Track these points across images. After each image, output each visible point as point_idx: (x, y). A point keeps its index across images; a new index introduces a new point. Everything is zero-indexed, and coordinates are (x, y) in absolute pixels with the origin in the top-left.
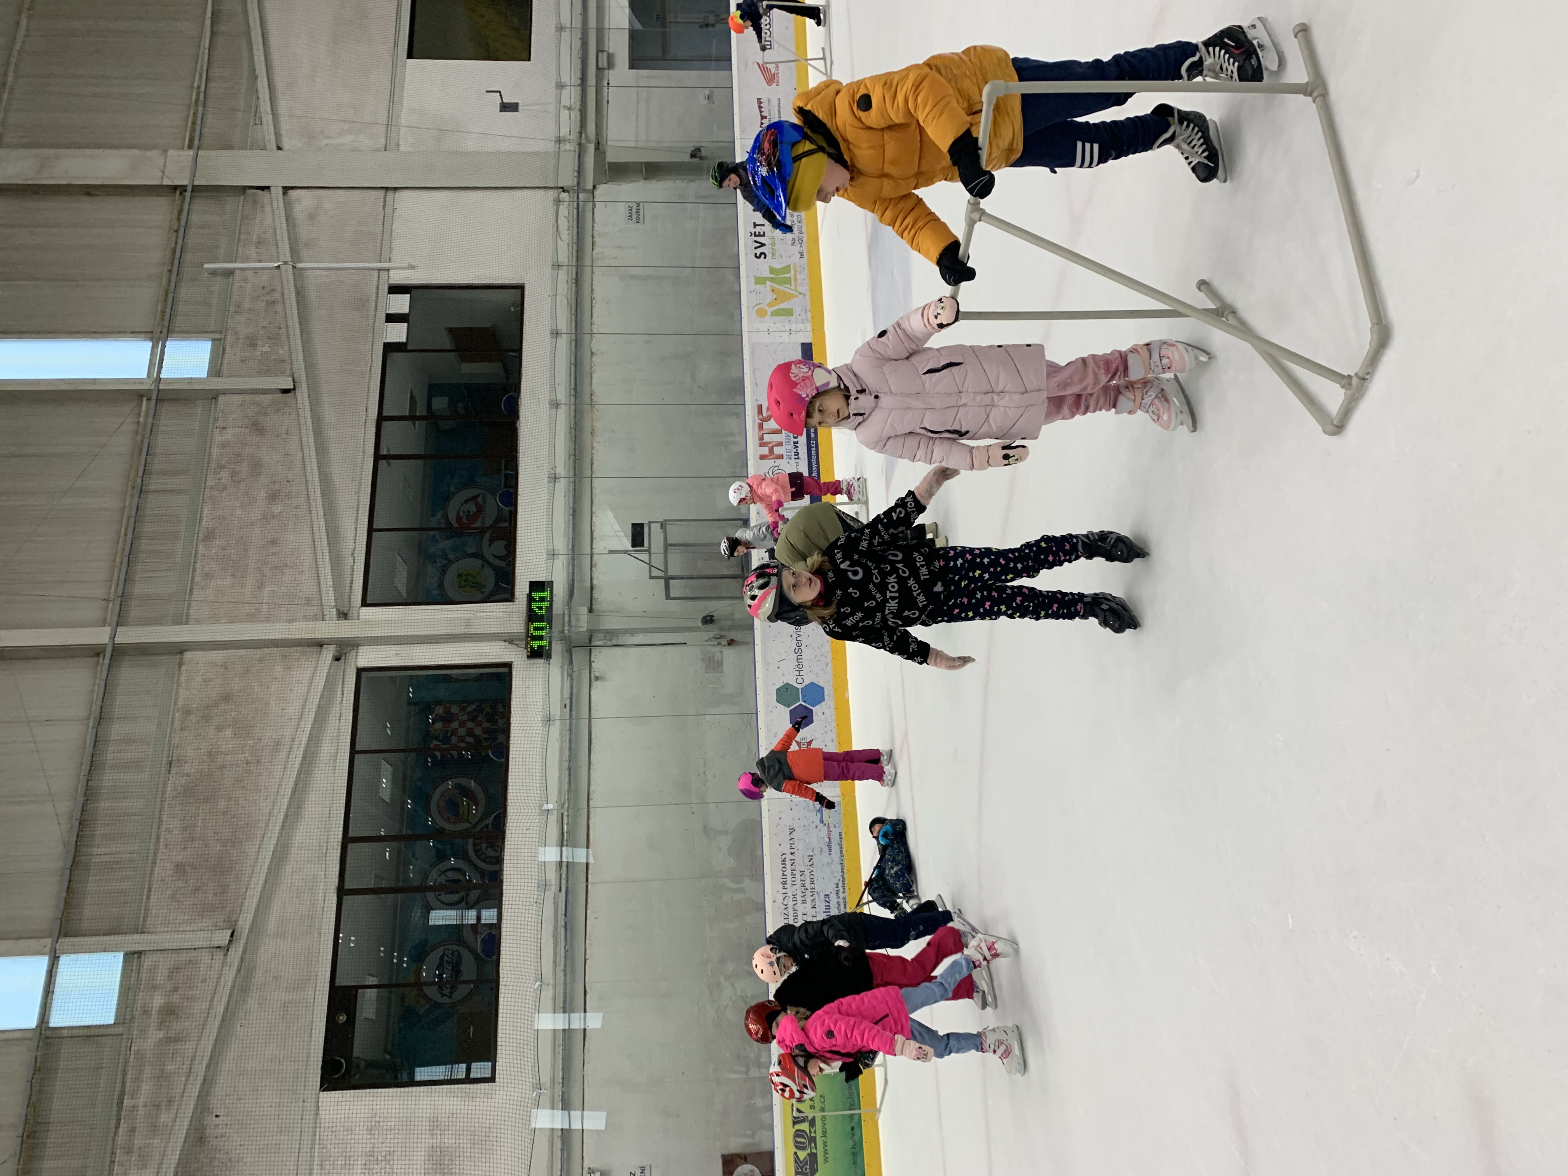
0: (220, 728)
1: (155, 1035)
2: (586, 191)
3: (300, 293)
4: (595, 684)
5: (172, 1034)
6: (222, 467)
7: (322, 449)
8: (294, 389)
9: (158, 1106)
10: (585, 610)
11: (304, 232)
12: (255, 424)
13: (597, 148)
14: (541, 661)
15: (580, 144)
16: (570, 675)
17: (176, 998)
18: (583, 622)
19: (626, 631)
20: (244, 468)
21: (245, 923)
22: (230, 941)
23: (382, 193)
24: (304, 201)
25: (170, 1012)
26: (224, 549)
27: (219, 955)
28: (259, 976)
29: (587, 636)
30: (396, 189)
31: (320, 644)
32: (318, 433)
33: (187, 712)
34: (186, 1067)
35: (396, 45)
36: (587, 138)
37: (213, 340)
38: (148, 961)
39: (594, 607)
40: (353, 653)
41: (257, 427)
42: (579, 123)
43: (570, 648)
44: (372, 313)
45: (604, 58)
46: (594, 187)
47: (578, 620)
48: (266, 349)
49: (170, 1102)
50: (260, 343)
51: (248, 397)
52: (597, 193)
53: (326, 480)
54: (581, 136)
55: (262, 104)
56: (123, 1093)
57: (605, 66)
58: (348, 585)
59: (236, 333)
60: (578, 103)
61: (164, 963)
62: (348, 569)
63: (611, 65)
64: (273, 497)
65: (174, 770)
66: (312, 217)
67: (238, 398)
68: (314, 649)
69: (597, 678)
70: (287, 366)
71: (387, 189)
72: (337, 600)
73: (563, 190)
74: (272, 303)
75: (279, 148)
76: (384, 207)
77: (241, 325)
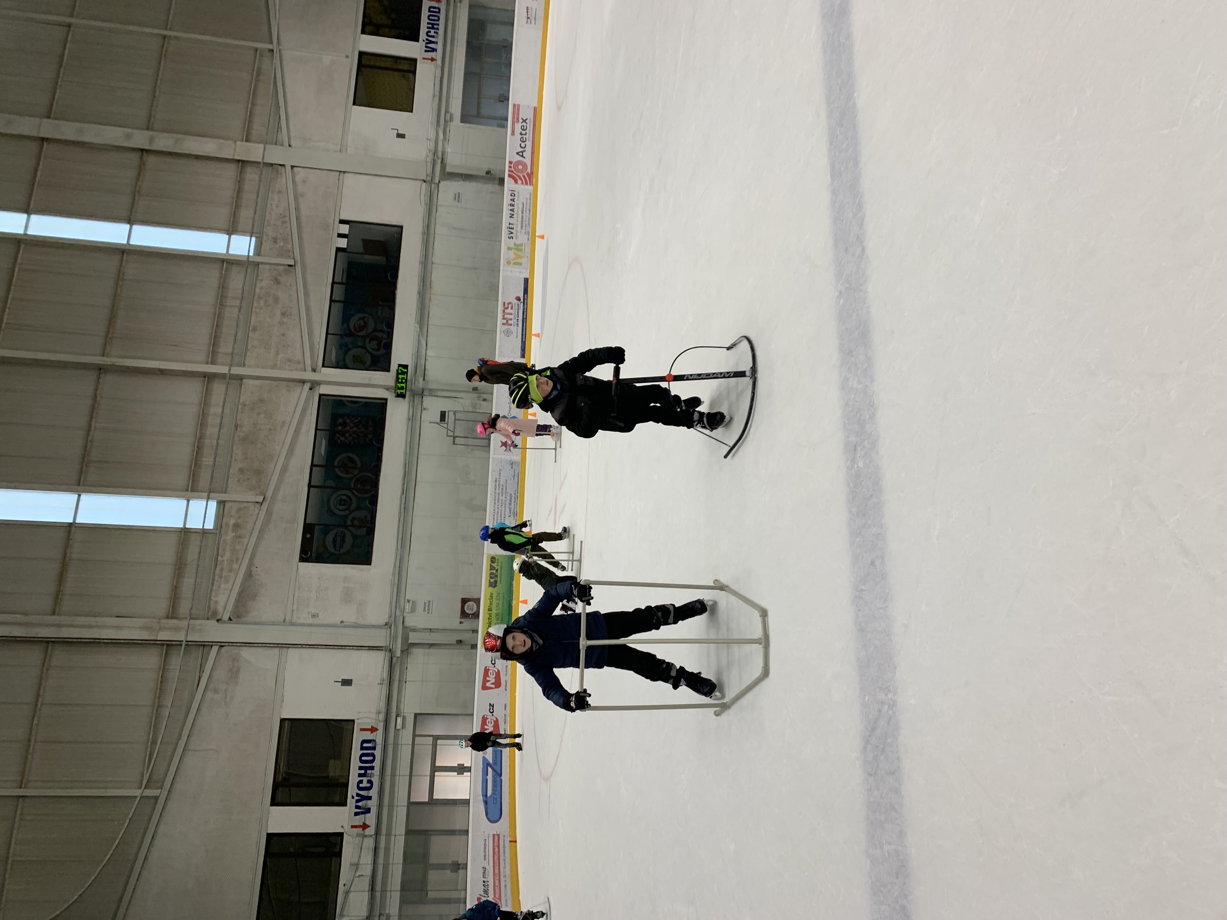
0: (259, 414)
1: (231, 535)
2: (435, 183)
3: (298, 218)
4: (424, 412)
5: (238, 534)
6: (261, 298)
7: (306, 295)
8: (295, 266)
9: (232, 561)
10: (422, 379)
11: (300, 189)
12: (276, 279)
13: (442, 163)
14: (401, 399)
15: (434, 159)
16: (413, 407)
17: (239, 521)
18: (420, 384)
19: (439, 390)
20: (271, 300)
21: (269, 494)
22: (263, 501)
23: (338, 173)
24: (301, 174)
25: (237, 526)
26: (261, 335)
27: (258, 506)
28: (274, 517)
29: (422, 390)
30: (344, 172)
31: (303, 382)
32: (305, 287)
33: (244, 405)
34: (244, 546)
35: (348, 96)
36: (437, 158)
37: (256, 237)
38: (228, 505)
39: (425, 378)
40: (317, 388)
41: (277, 282)
42: (434, 147)
43: (414, 394)
44: (331, 232)
45: (448, 116)
46: (439, 182)
47: (418, 383)
48: (281, 244)
49: (237, 560)
50: (278, 241)
51: (273, 267)
52: (440, 185)
53: (308, 309)
54: (434, 155)
55: (282, 121)
56: (218, 555)
57: (449, 119)
58: (316, 356)
59: (268, 235)
60: (435, 138)
61: (235, 506)
62: (316, 350)
63: (451, 119)
64: (283, 314)
65: (239, 429)
66: (304, 182)
67: (267, 266)
68: (300, 384)
69: (424, 409)
70: (291, 254)
71: (340, 172)
72: (311, 363)
73: (424, 181)
74: (285, 222)
75: (290, 146)
76: (339, 180)
77: (270, 231)
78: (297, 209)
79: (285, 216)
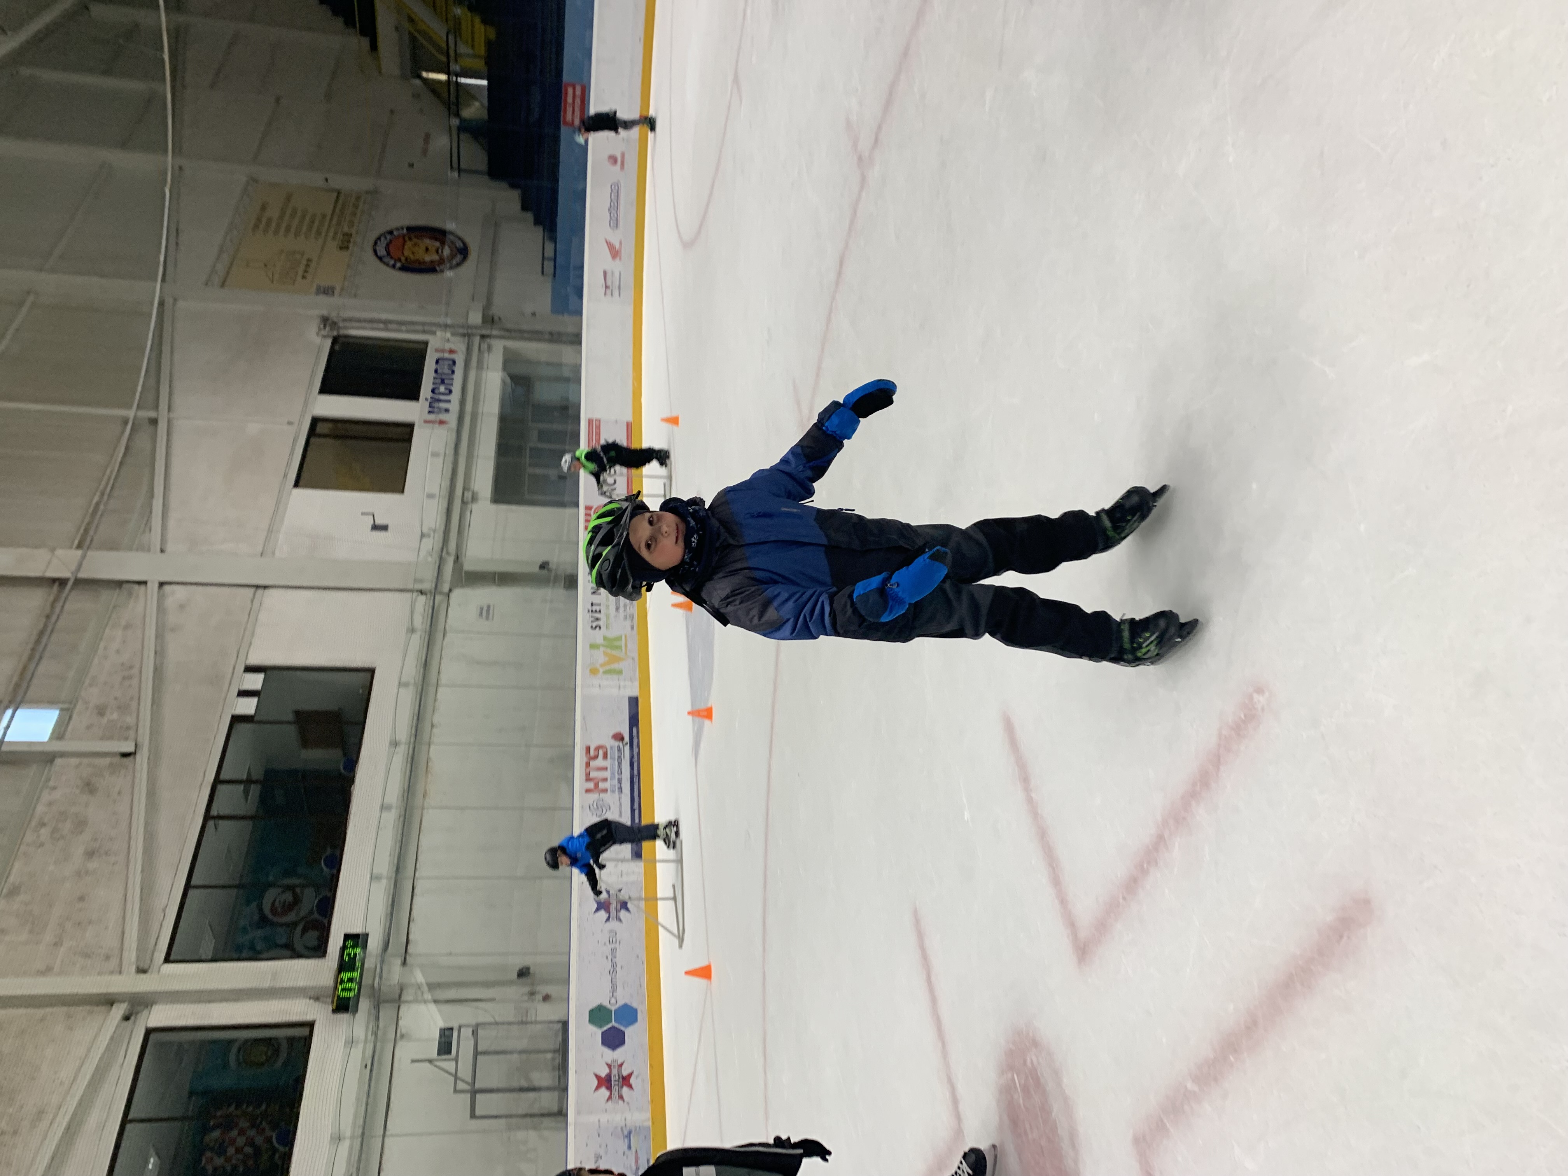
2: (441, 593)
3: (158, 671)
4: (400, 1042)
6: (43, 825)
7: (152, 809)
8: (135, 753)
10: (398, 962)
11: (172, 618)
12: (88, 784)
13: (456, 560)
14: (346, 1016)
15: (441, 558)
16: (375, 1032)
18: (395, 975)
20: (67, 827)
23: (252, 590)
24: (178, 595)
26: (27, 904)
29: (398, 990)
30: (265, 587)
31: (111, 1001)
32: (152, 793)
36: (448, 553)
37: (62, 710)
39: (408, 959)
40: (145, 1012)
41: (89, 787)
42: (441, 540)
44: (224, 689)
45: (468, 495)
46: (450, 590)
47: (389, 972)
48: (114, 717)
50: (108, 711)
51: (85, 761)
52: (452, 595)
53: (150, 837)
54: (442, 552)
55: (154, 516)
57: (470, 500)
58: (153, 940)
59: (87, 703)
60: (442, 528)
62: (155, 926)
63: (474, 498)
64: (90, 854)
66: (182, 607)
67: (74, 761)
68: (103, 1008)
69: (402, 1037)
70: (132, 733)
71: (257, 587)
72: (138, 957)
73: (422, 592)
74: (130, 677)
75: (162, 551)
76: (252, 601)
77: (93, 695)
78: (160, 653)
79: (131, 667)
